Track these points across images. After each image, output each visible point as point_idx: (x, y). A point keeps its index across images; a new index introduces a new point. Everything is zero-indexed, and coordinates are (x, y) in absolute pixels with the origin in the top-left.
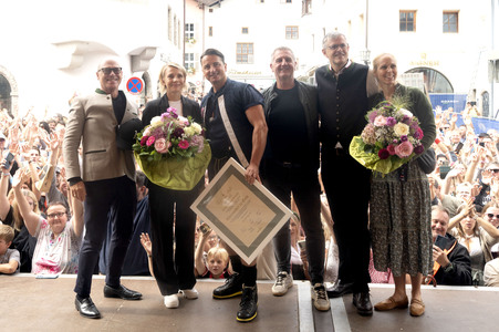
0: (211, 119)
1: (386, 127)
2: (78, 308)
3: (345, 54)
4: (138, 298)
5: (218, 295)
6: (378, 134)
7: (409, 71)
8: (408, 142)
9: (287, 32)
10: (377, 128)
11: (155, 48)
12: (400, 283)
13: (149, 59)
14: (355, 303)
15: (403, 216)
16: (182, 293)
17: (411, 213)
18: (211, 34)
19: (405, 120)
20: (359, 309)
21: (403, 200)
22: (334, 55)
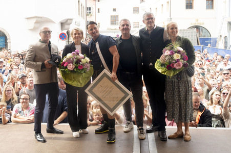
0: (93, 53)
1: (170, 55)
2: (36, 138)
3: (153, 22)
4: (62, 133)
5: (97, 132)
6: (167, 59)
7: (189, 28)
8: (180, 62)
9: (134, 10)
10: (166, 56)
11: (72, 19)
12: (179, 126)
13: (69, 24)
14: (159, 135)
15: (179, 96)
16: (81, 131)
17: (182, 94)
18: (99, 12)
19: (179, 52)
20: (161, 138)
21: (179, 89)
22: (148, 23)
